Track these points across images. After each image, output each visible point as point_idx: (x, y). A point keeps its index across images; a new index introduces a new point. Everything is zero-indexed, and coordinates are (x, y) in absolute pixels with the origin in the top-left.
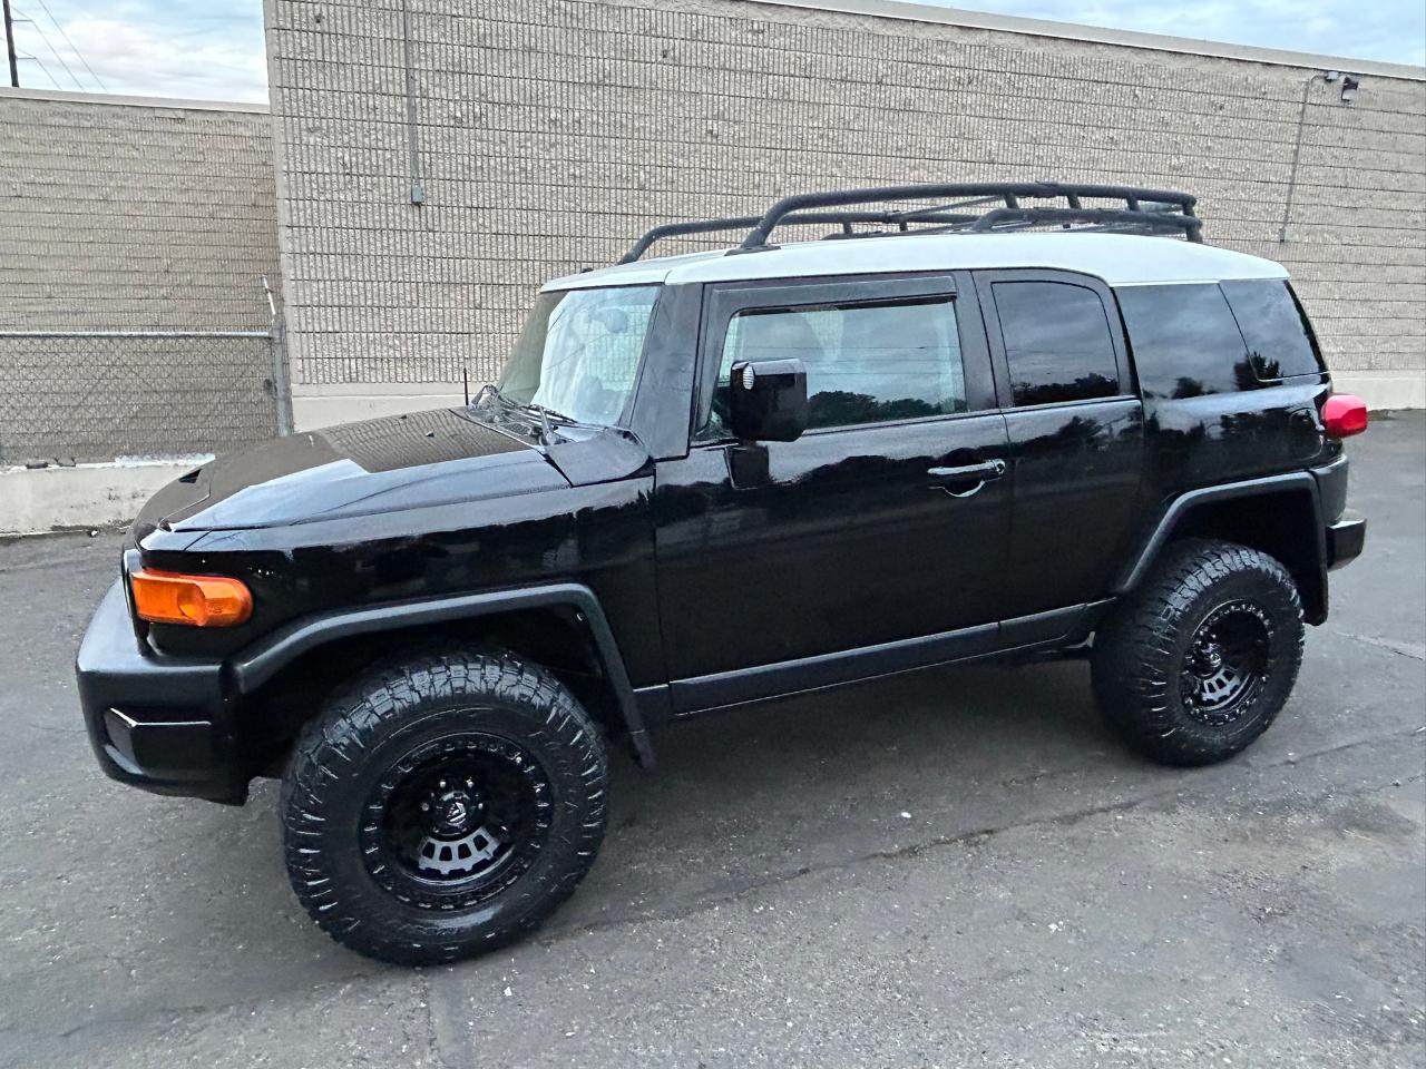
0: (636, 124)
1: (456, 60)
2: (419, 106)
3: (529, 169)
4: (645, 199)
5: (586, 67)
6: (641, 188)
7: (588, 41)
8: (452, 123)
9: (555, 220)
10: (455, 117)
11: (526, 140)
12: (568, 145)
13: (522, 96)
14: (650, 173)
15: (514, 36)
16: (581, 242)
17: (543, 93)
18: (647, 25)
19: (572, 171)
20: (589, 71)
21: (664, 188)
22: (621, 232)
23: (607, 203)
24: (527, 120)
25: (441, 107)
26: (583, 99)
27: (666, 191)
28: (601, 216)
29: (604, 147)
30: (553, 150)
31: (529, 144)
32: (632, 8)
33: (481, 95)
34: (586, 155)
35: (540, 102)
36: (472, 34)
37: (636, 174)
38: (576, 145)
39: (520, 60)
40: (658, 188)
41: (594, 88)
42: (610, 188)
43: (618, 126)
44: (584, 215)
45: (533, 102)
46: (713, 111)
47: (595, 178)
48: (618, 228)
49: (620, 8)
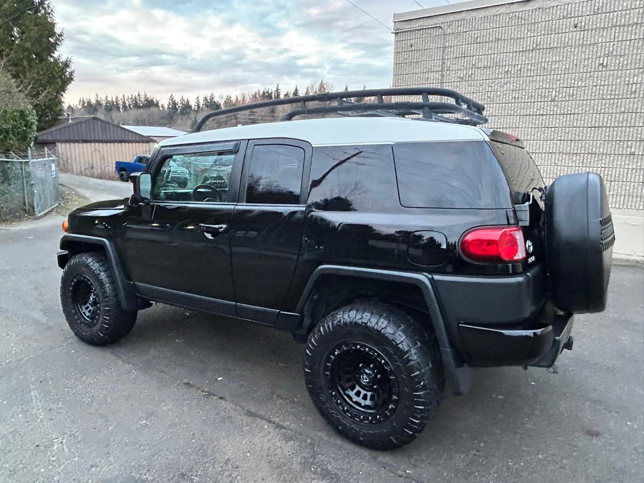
0: (553, 67)
1: (463, 52)
2: (445, 75)
3: (492, 96)
4: (555, 106)
5: (527, 42)
6: (553, 100)
7: (529, 29)
8: (459, 80)
9: (502, 120)
10: (460, 77)
11: (492, 83)
12: (513, 83)
13: (492, 63)
14: (559, 91)
15: (491, 35)
16: (515, 130)
17: (503, 60)
18: (565, 13)
19: (514, 95)
20: (528, 44)
21: (567, 99)
22: (539, 124)
23: (532, 110)
24: (494, 73)
25: (455, 74)
26: (524, 58)
27: (569, 100)
28: (528, 117)
29: (533, 81)
30: (505, 86)
31: (493, 85)
32: (557, 6)
33: (473, 65)
34: (522, 87)
35: (501, 64)
36: (471, 39)
37: (550, 93)
38: (518, 82)
39: (493, 45)
40: (564, 99)
41: (531, 52)
42: (534, 102)
43: (542, 69)
44: (518, 117)
45: (498, 65)
46: (605, 51)
47: (527, 97)
48: (537, 122)
49: (550, 8)
